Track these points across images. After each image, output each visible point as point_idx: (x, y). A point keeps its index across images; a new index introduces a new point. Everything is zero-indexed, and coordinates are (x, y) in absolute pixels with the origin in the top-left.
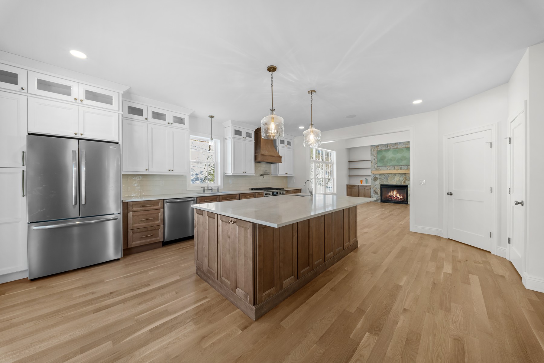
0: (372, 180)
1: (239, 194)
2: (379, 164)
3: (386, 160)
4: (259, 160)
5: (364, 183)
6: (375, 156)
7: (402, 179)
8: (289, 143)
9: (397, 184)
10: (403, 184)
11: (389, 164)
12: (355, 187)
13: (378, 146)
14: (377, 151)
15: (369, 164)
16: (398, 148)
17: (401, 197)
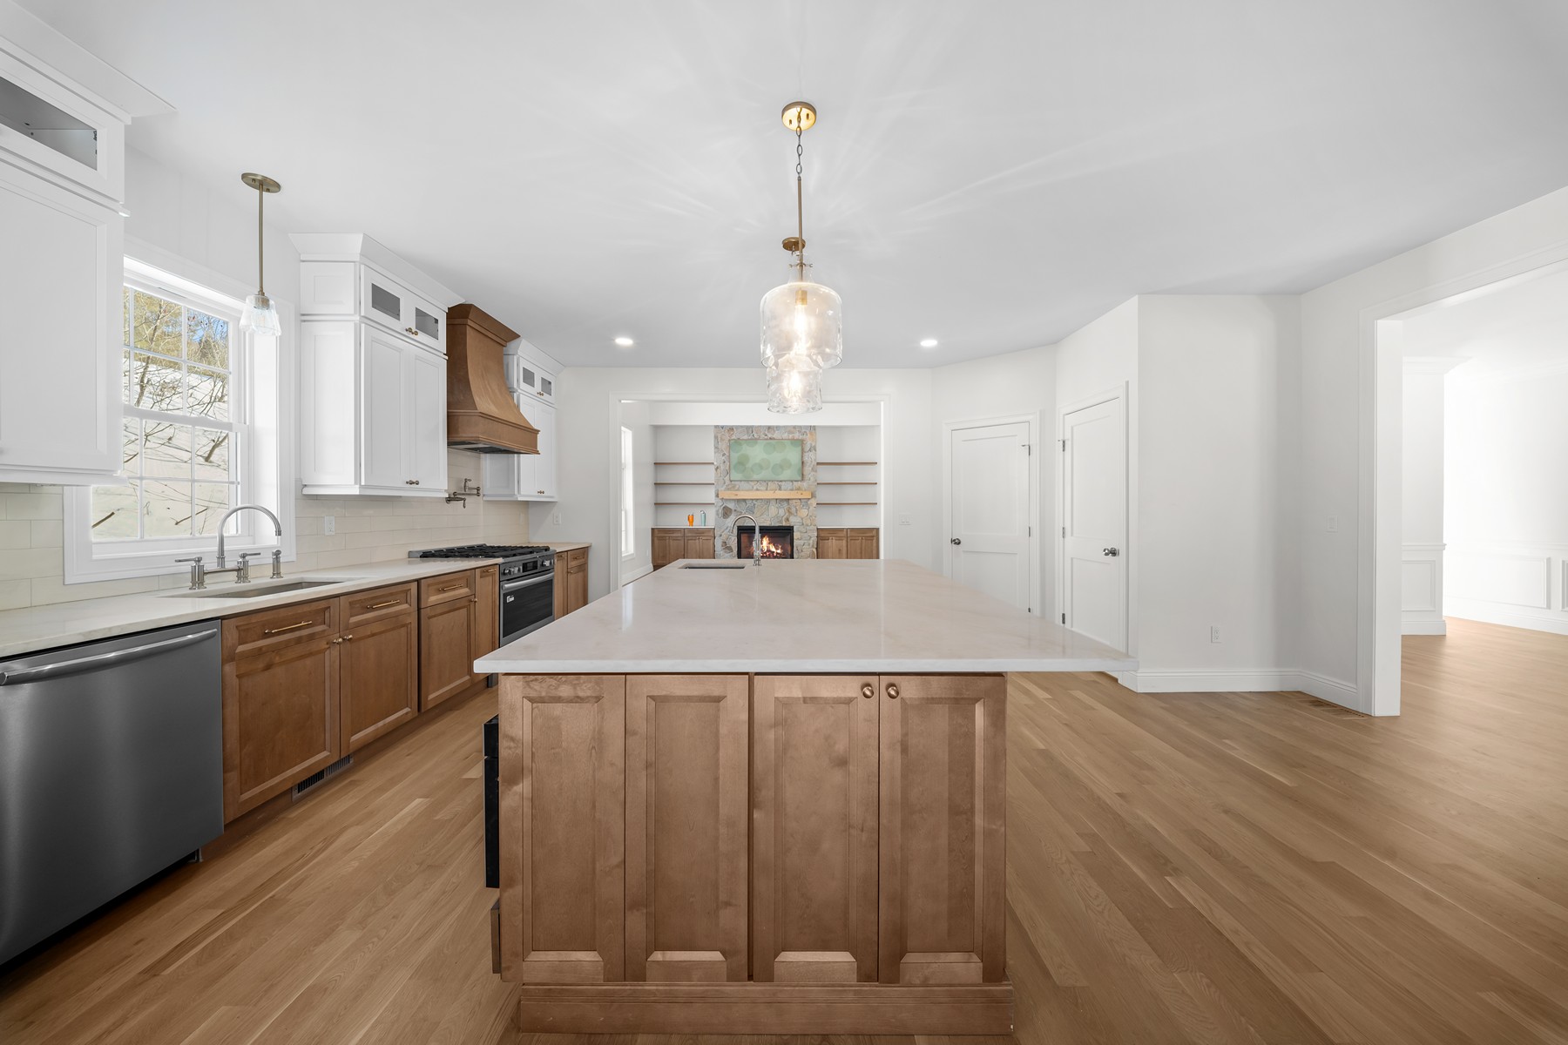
0: (718, 514)
1: (418, 581)
2: (735, 476)
3: (749, 465)
4: (465, 434)
5: (697, 524)
6: (724, 455)
7: (782, 512)
8: (546, 384)
9: (773, 525)
10: (784, 524)
11: (755, 477)
12: (674, 535)
13: (731, 429)
14: (729, 440)
15: (709, 475)
16: (774, 439)
17: (779, 551)
